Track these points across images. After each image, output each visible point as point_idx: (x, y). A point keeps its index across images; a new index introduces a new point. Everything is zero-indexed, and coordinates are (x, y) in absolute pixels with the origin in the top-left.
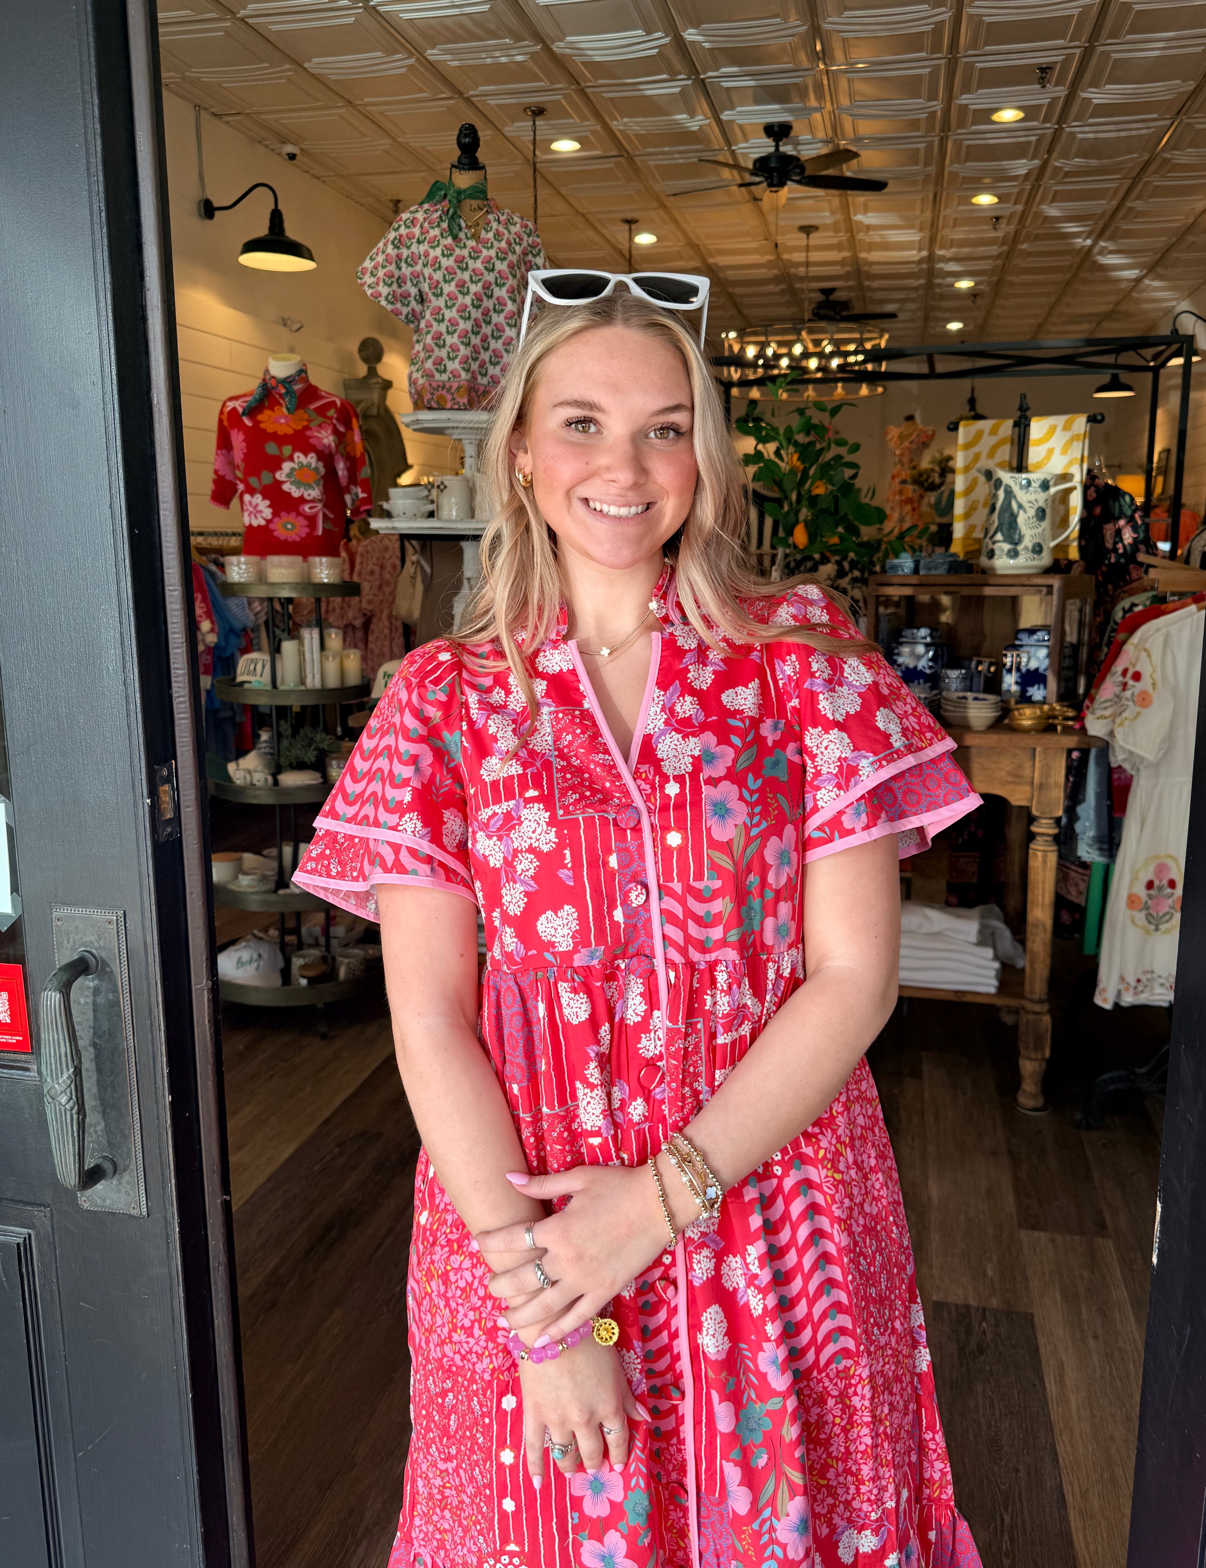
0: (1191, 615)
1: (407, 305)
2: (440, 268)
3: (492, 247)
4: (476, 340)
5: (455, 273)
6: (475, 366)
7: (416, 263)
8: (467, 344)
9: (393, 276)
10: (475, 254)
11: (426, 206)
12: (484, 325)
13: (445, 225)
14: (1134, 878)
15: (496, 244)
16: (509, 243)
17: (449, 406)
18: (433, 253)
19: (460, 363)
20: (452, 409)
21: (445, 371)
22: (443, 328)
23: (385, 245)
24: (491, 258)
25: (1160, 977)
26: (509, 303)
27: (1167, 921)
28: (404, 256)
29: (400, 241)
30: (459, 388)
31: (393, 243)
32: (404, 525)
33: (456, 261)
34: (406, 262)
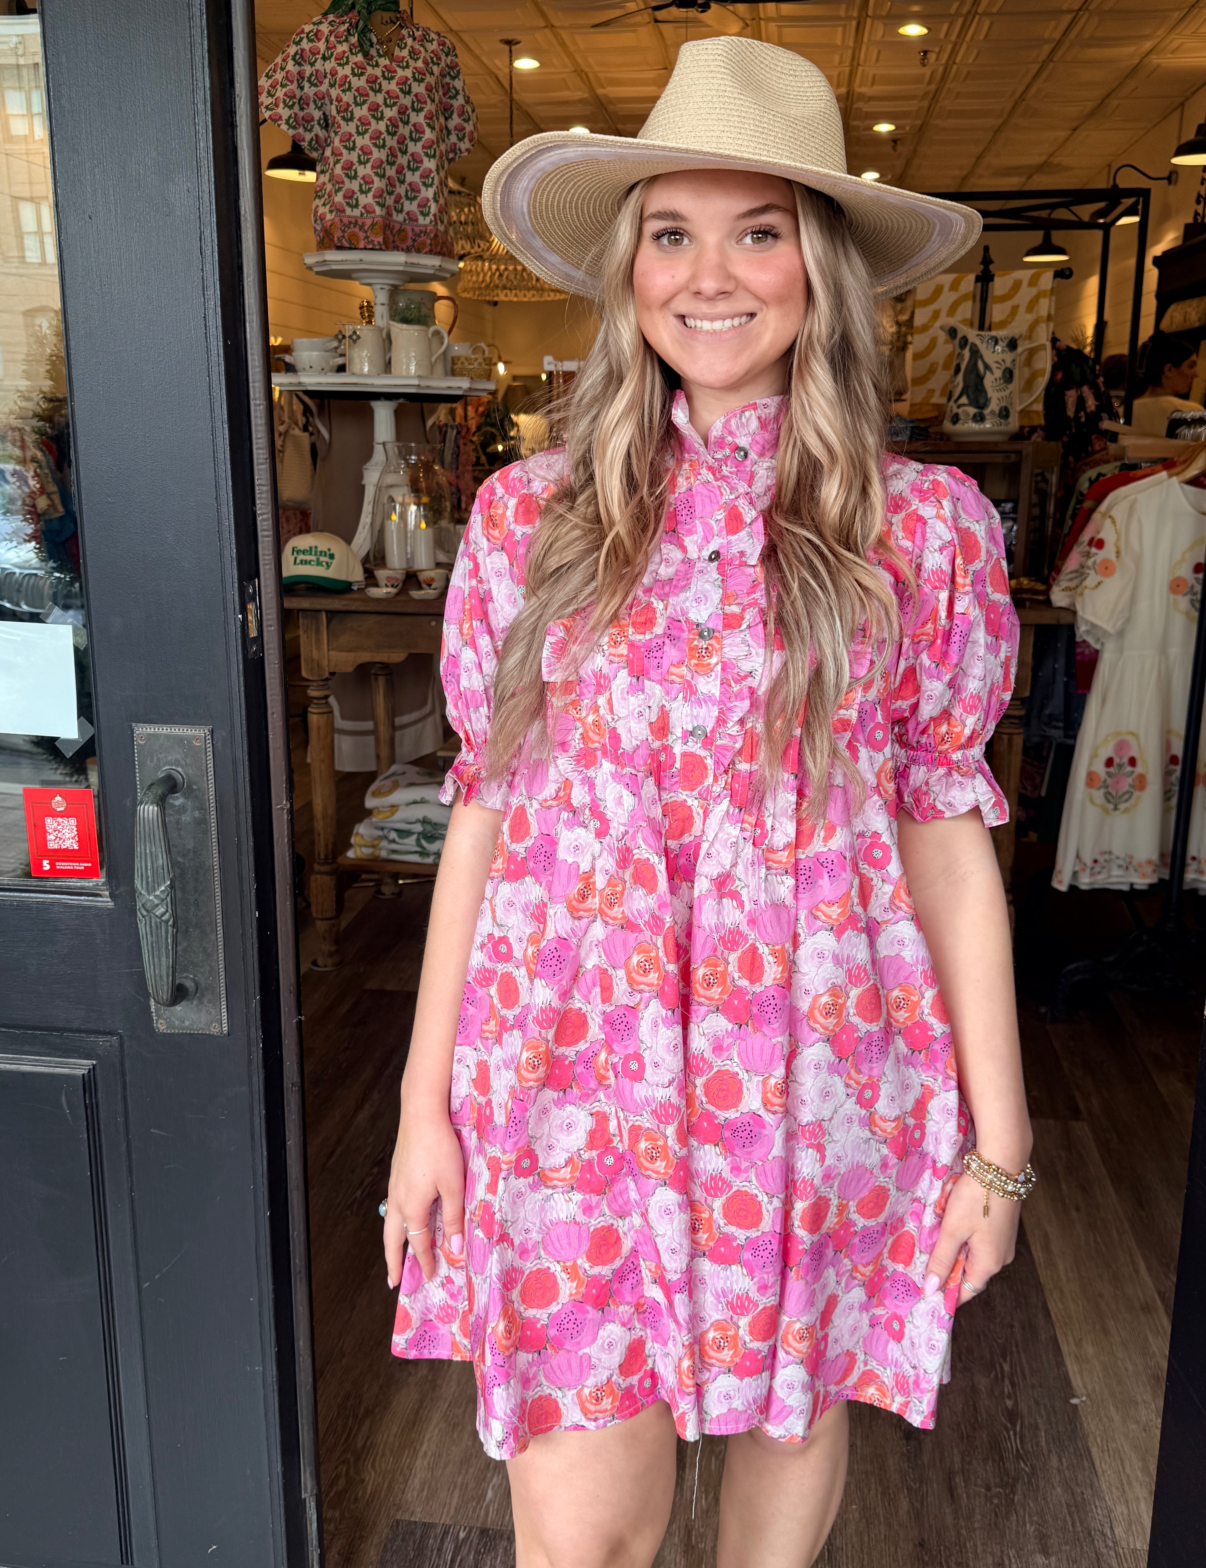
0: (1161, 482)
1: (310, 131)
2: (350, 89)
3: (407, 66)
4: (391, 172)
5: (367, 95)
6: (390, 201)
7: (321, 83)
8: (382, 176)
9: (294, 97)
10: (389, 73)
11: (331, 17)
12: (399, 155)
13: (354, 40)
14: (1094, 756)
15: (411, 62)
16: (426, 62)
17: (362, 245)
18: (342, 72)
19: (374, 197)
20: (365, 249)
21: (357, 206)
22: (354, 157)
23: (284, 60)
24: (407, 79)
25: (1118, 858)
26: (428, 130)
27: (1127, 800)
28: (307, 74)
29: (302, 56)
30: (373, 225)
31: (294, 59)
32: (313, 380)
33: (368, 81)
34: (309, 81)
